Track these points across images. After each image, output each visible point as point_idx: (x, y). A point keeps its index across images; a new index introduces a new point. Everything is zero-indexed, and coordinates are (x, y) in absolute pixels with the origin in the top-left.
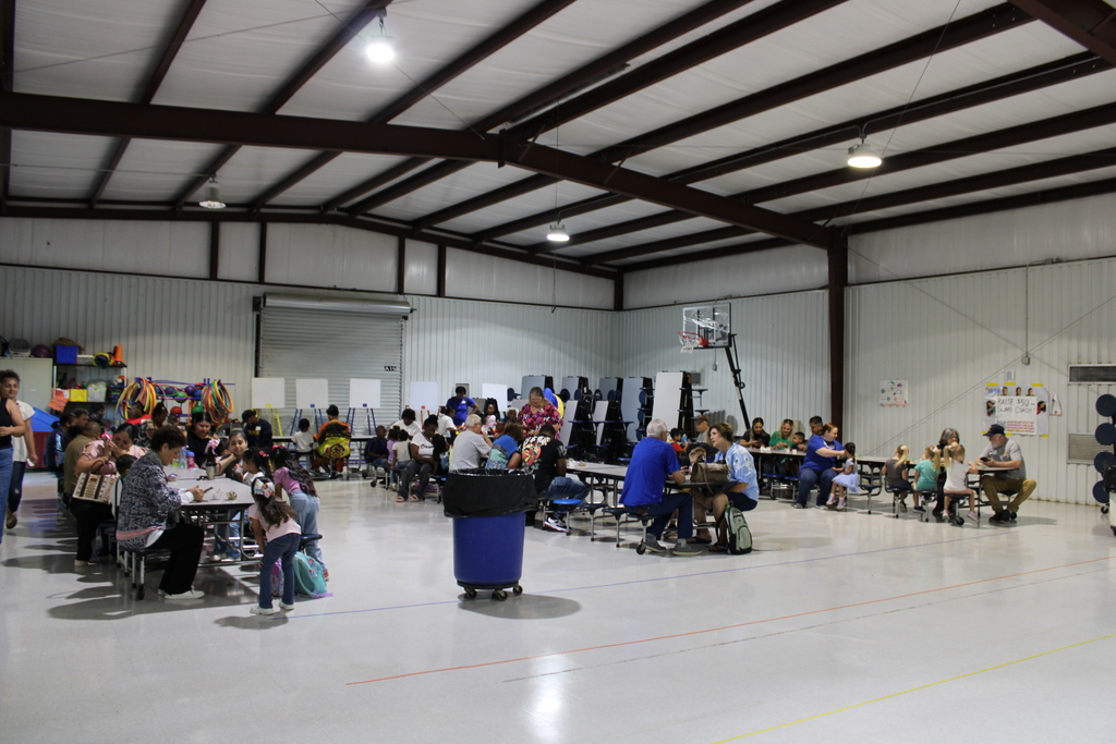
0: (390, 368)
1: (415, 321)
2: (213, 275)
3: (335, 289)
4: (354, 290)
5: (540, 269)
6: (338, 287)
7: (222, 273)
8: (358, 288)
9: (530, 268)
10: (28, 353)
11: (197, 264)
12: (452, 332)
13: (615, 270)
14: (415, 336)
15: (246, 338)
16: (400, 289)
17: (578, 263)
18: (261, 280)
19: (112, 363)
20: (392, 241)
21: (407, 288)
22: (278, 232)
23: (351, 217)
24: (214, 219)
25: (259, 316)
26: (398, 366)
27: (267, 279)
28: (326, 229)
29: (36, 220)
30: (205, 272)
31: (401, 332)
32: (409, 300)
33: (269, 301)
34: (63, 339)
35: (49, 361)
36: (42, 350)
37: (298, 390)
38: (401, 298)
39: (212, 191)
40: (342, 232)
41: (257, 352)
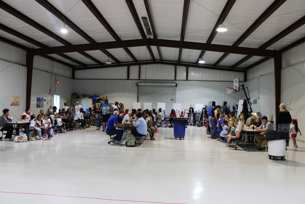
0: (172, 100)
1: (179, 87)
2: (128, 79)
3: (158, 80)
4: (163, 80)
5: (218, 71)
7: (130, 78)
9: (215, 71)
10: (88, 98)
11: (125, 76)
12: (190, 90)
13: (244, 70)
14: (179, 91)
15: (135, 93)
16: (175, 80)
17: (231, 68)
18: (139, 79)
19: (103, 99)
20: (173, 67)
21: (177, 79)
22: (143, 67)
23: (162, 61)
24: (128, 65)
25: (138, 88)
26: (174, 99)
27: (141, 79)
28: (156, 65)
29: (92, 69)
30: (126, 78)
31: (175, 90)
32: (177, 82)
33: (139, 84)
34: (94, 94)
35: (91, 99)
36: (90, 97)
37: (144, 105)
38: (175, 81)
39: (109, 60)
40: (160, 65)
41: (138, 96)
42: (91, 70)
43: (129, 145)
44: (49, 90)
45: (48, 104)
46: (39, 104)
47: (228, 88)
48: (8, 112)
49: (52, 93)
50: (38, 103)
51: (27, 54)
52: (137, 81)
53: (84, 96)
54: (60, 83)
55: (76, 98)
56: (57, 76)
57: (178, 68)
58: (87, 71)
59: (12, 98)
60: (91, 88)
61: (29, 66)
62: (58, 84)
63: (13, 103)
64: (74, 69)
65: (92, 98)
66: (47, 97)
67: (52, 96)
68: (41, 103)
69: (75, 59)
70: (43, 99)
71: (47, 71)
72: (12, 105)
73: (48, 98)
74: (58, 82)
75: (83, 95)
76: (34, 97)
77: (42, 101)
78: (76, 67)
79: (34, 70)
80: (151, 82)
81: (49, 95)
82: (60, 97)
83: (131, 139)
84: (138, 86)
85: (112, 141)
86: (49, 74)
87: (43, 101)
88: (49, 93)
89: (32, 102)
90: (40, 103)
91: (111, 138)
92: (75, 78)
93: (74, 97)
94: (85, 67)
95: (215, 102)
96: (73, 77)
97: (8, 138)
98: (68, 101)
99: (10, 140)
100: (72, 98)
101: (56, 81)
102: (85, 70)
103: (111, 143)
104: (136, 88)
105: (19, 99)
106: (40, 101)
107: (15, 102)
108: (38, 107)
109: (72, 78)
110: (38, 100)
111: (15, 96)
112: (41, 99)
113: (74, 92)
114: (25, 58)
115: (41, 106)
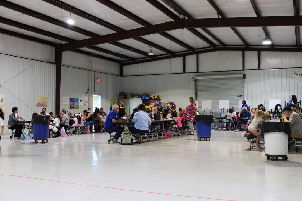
1: (248, 79)
2: (184, 72)
3: (221, 71)
4: (228, 71)
6: (222, 70)
7: (187, 71)
8: (229, 70)
10: (137, 97)
11: (180, 69)
14: (249, 84)
16: (244, 69)
18: (198, 72)
19: (153, 98)
20: (240, 53)
21: (246, 68)
22: (202, 56)
23: (224, 47)
24: (183, 55)
25: (196, 83)
26: (242, 95)
27: (200, 71)
28: (217, 53)
29: (142, 63)
30: (181, 71)
31: (243, 84)
32: (245, 72)
33: (196, 78)
34: (144, 93)
35: (141, 99)
36: (140, 96)
37: (202, 104)
38: (243, 72)
39: (151, 50)
40: (223, 53)
41: (196, 93)
42: (140, 64)
43: (124, 143)
44: (86, 90)
45: (85, 105)
46: (72, 105)
47: (294, 74)
48: (16, 111)
49: (90, 92)
50: (72, 103)
51: (55, 50)
52: (194, 75)
53: (133, 96)
54: (101, 81)
55: (124, 98)
56: (96, 73)
57: (247, 53)
58: (137, 65)
59: (38, 98)
60: (142, 86)
61: (58, 63)
62: (98, 82)
63: (40, 104)
64: (122, 64)
65: (141, 97)
66: (83, 97)
67: (91, 95)
68: (76, 104)
69: (116, 52)
70: (78, 100)
71: (82, 69)
72: (37, 106)
73: (85, 98)
74: (98, 80)
75: (131, 94)
76: (66, 98)
77: (76, 101)
78: (124, 62)
79: (62, 67)
80: (212, 75)
81: (86, 95)
82: (103, 98)
83: (127, 136)
84: (196, 80)
85: (112, 140)
86: (86, 71)
87: (78, 102)
88: (86, 93)
89: (64, 102)
90: (74, 103)
91: (111, 136)
92: (124, 75)
93: (122, 97)
94: (133, 61)
95: (296, 96)
96: (121, 74)
97: (16, 137)
98: (113, 102)
99: (19, 139)
100: (119, 98)
101: (96, 78)
102: (134, 65)
103: (111, 142)
104: (194, 83)
105: (46, 100)
106: (74, 101)
107: (42, 103)
108: (71, 109)
109: (119, 74)
110: (72, 100)
111: (42, 96)
112: (75, 99)
113: (122, 92)
114: (53, 55)
115: (75, 107)
